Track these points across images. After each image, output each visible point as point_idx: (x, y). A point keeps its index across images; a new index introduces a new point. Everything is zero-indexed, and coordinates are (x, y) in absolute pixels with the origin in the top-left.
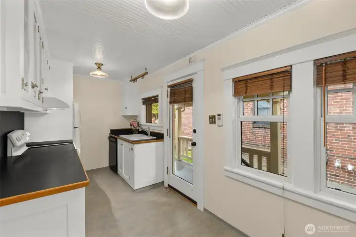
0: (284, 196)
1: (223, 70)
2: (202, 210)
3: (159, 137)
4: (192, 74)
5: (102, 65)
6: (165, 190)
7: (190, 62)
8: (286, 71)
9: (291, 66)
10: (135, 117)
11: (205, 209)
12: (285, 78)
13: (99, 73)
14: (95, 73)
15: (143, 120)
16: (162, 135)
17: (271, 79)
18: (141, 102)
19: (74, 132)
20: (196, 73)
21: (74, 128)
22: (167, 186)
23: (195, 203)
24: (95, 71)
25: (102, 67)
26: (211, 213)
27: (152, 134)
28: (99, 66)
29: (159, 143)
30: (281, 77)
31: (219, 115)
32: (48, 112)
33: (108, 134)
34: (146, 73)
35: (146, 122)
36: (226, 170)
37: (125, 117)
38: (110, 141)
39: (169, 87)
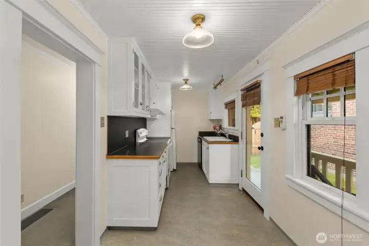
0: (342, 216)
1: (285, 67)
2: (268, 219)
3: (235, 139)
4: (259, 76)
5: (188, 80)
6: (238, 191)
7: (258, 63)
8: (348, 61)
9: (354, 53)
10: (220, 121)
11: (270, 218)
12: (348, 69)
13: (186, 87)
14: (183, 87)
15: (225, 124)
16: (238, 137)
17: (334, 72)
18: (224, 106)
19: (171, 132)
20: (263, 74)
21: (172, 129)
22: (241, 188)
23: (262, 210)
24: (183, 85)
25: (188, 82)
26: (275, 224)
27: (231, 137)
28: (186, 81)
29: (235, 146)
30: (344, 68)
31: (282, 118)
32: (157, 117)
33: (197, 135)
34: (222, 81)
35: (229, 126)
36: (287, 179)
37: (211, 120)
38: (198, 141)
39: (242, 90)
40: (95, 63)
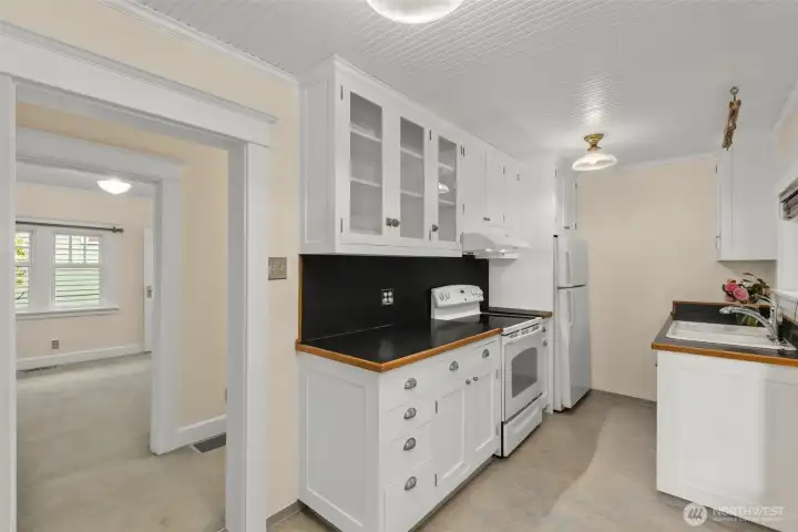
5: (600, 136)
14: (585, 160)
19: (555, 299)
21: (559, 288)
24: (582, 156)
25: (600, 143)
28: (594, 142)
40: (246, 142)
